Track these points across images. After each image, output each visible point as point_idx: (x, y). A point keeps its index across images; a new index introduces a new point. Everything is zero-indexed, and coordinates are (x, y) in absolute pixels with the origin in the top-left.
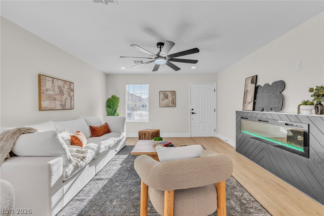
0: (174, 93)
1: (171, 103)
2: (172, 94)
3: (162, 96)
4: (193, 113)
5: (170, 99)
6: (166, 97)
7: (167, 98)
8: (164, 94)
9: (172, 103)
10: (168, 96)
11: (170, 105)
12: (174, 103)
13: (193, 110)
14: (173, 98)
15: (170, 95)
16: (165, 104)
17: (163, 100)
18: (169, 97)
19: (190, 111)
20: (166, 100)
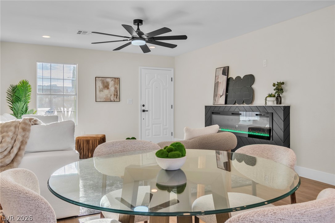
0: (117, 80)
1: (113, 96)
2: (115, 82)
3: (99, 84)
4: (144, 111)
5: (112, 89)
6: (106, 86)
7: (108, 88)
8: (103, 82)
9: (115, 95)
10: (108, 85)
11: (112, 99)
12: (118, 96)
13: (144, 106)
14: (116, 88)
15: (111, 83)
16: (105, 97)
17: (101, 91)
18: (110, 87)
19: (140, 108)
20: (106, 92)
